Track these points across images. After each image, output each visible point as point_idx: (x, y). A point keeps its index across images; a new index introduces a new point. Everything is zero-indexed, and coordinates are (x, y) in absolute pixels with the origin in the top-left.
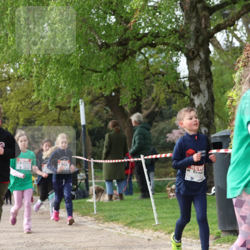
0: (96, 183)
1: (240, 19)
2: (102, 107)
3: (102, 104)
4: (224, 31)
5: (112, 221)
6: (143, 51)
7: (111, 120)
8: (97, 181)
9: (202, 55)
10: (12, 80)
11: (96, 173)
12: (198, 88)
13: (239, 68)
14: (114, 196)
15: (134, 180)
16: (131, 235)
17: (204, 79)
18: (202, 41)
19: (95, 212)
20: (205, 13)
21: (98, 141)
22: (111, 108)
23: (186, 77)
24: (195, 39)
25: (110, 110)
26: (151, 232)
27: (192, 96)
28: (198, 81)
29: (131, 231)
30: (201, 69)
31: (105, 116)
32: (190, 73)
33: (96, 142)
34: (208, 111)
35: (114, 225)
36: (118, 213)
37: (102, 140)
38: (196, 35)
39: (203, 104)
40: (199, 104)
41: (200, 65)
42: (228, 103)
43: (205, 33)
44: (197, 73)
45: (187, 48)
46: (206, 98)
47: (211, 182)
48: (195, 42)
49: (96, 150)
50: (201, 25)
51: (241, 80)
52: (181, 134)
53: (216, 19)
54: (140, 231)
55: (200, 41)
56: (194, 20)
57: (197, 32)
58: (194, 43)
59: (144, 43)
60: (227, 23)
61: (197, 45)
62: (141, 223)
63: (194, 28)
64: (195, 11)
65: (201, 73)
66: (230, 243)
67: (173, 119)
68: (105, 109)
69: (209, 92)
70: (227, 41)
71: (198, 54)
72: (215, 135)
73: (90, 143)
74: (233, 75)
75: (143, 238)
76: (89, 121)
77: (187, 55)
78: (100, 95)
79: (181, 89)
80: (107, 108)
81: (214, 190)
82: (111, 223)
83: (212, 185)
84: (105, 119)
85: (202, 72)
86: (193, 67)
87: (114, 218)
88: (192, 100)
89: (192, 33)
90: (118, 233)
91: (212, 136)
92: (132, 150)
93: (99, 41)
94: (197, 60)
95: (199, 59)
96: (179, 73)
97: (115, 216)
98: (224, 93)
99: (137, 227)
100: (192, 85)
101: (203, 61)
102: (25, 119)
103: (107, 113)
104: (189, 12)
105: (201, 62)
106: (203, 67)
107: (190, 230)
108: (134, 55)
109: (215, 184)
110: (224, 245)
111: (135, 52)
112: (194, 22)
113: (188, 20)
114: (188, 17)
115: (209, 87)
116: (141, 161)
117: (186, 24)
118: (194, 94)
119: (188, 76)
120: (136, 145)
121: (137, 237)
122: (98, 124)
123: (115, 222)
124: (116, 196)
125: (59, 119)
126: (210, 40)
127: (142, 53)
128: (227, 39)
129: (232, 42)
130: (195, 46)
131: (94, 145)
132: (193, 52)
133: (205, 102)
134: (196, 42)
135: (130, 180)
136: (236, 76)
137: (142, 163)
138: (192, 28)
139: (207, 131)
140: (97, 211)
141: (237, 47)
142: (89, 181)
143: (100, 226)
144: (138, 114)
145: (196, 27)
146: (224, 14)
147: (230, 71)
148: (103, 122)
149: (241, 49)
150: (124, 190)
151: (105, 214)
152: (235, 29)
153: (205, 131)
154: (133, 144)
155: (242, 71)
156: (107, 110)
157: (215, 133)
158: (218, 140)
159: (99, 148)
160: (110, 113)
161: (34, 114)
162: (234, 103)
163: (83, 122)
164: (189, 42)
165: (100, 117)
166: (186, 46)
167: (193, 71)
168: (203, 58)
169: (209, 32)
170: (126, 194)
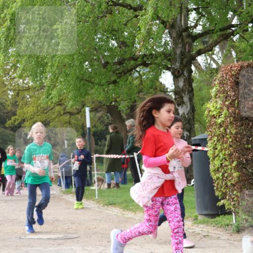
0: (97, 174)
1: (217, 46)
2: (104, 114)
3: (104, 111)
4: (204, 54)
5: (111, 204)
6: (138, 69)
7: (111, 124)
8: (99, 173)
9: (186, 74)
10: (31, 90)
12: (182, 100)
13: (215, 85)
14: (111, 184)
15: (129, 173)
16: (126, 216)
17: (187, 93)
18: (186, 63)
19: (97, 198)
20: (189, 40)
21: (100, 141)
22: (110, 114)
23: (173, 91)
24: (180, 61)
25: (110, 116)
26: (141, 214)
28: (182, 95)
29: (126, 213)
30: (184, 85)
31: (106, 121)
32: (175, 89)
33: (98, 141)
34: (190, 119)
35: (112, 208)
36: (115, 198)
37: (103, 140)
38: (181, 58)
39: (186, 114)
40: (182, 113)
41: (184, 82)
42: (206, 113)
43: (189, 56)
44: (181, 88)
45: (173, 68)
46: (189, 109)
47: (190, 176)
48: (180, 64)
49: (98, 148)
50: (185, 50)
51: (217, 95)
53: (197, 45)
54: (133, 213)
55: (184, 63)
56: (180, 46)
57: (182, 55)
58: (179, 64)
59: (139, 63)
60: (207, 48)
61: (182, 65)
62: (133, 207)
64: (181, 38)
65: (184, 88)
66: (205, 224)
68: (106, 115)
69: (190, 104)
70: (206, 63)
71: (183, 73)
72: (195, 138)
73: (94, 143)
74: (211, 91)
75: (135, 219)
76: (93, 125)
77: (173, 74)
78: (102, 104)
80: (108, 115)
82: (110, 206)
84: (106, 123)
85: (186, 88)
86: (178, 83)
88: (177, 110)
89: (178, 56)
90: (115, 214)
91: (193, 138)
92: (127, 148)
93: (102, 60)
94: (181, 78)
96: (167, 88)
98: (202, 105)
99: (131, 210)
100: (177, 97)
101: (186, 78)
103: (108, 118)
104: (176, 39)
105: (184, 79)
106: (186, 83)
108: (131, 72)
109: (194, 177)
110: (200, 226)
111: (131, 70)
113: (175, 45)
114: (175, 43)
115: (191, 100)
116: (134, 157)
117: (173, 48)
118: (179, 105)
120: (131, 144)
121: (130, 218)
122: (101, 127)
124: (114, 185)
125: (70, 122)
126: (193, 62)
127: (137, 71)
128: (206, 62)
129: (210, 64)
130: (180, 66)
131: (97, 144)
132: (179, 72)
133: (187, 111)
134: (181, 63)
135: (125, 172)
136: (213, 91)
137: (134, 159)
138: (178, 52)
139: (188, 134)
140: (98, 197)
141: (214, 69)
142: (93, 172)
143: (101, 209)
144: (132, 120)
145: (181, 51)
146: (204, 41)
147: (208, 87)
148: (105, 126)
149: (217, 70)
150: (120, 180)
151: (105, 199)
152: (213, 54)
153: (187, 135)
154: (128, 144)
155: (218, 87)
156: (108, 116)
157: (195, 136)
158: (198, 142)
159: (100, 146)
160: (110, 118)
161: (49, 118)
162: (211, 113)
163: (88, 125)
164: (176, 63)
165: (102, 121)
166: (173, 66)
167: (178, 86)
168: (186, 76)
169: (192, 56)
170: (122, 184)
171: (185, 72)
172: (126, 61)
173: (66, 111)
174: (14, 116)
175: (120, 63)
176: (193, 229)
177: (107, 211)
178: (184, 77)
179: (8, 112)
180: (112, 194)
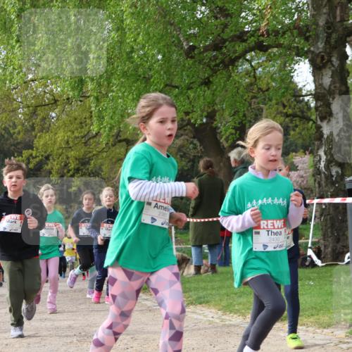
0: (178, 250)
2: (187, 140)
3: (187, 135)
5: (200, 303)
6: (248, 57)
8: (179, 246)
9: (335, 61)
10: (59, 103)
11: (179, 235)
12: (328, 109)
14: (202, 267)
16: (228, 323)
17: (337, 96)
18: (336, 42)
22: (199, 140)
23: (311, 94)
24: (325, 39)
25: (198, 144)
27: (319, 122)
28: (329, 100)
29: (228, 318)
30: (333, 82)
31: (192, 153)
32: (316, 89)
35: (203, 309)
36: (209, 292)
38: (326, 32)
40: (328, 133)
41: (332, 77)
43: (341, 29)
44: (327, 88)
45: (313, 52)
47: (344, 246)
48: (325, 43)
50: (335, 18)
52: (302, 177)
54: (241, 317)
55: (333, 41)
56: (325, 11)
57: (329, 28)
58: (323, 44)
59: (251, 45)
61: (328, 46)
62: (241, 306)
63: (324, 22)
65: (332, 87)
67: (290, 156)
68: (192, 143)
71: (330, 61)
77: (312, 63)
78: (185, 123)
79: (302, 112)
80: (195, 141)
81: (349, 258)
82: (199, 307)
83: (345, 250)
84: (191, 157)
85: (335, 87)
86: (322, 79)
87: (202, 300)
88: (319, 128)
89: (321, 29)
90: (209, 321)
91: (348, 179)
93: (185, 44)
94: (328, 69)
95: (330, 68)
96: (301, 89)
97: (204, 297)
99: (237, 312)
100: (319, 105)
101: (336, 70)
102: (76, 159)
103: (195, 148)
105: (333, 72)
106: (336, 79)
107: (312, 315)
108: (236, 63)
109: (350, 249)
111: (238, 58)
112: (325, 14)
113: (315, 10)
114: (315, 5)
117: (313, 16)
118: (322, 119)
119: (313, 92)
123: (203, 305)
124: (206, 268)
126: (348, 39)
127: (247, 60)
130: (325, 48)
132: (323, 58)
134: (327, 42)
135: (227, 244)
138: (322, 22)
139: (340, 172)
145: (327, 20)
148: (189, 162)
150: (218, 258)
151: (190, 293)
153: (337, 172)
156: (195, 145)
160: (199, 148)
161: (90, 152)
164: (317, 42)
165: (185, 154)
166: (312, 49)
167: (321, 85)
168: (336, 66)
169: (346, 28)
170: (220, 265)
171: (334, 59)
172: (227, 43)
173: (119, 138)
174: (28, 149)
175: (217, 46)
176: (348, 343)
177: (195, 316)
178: (333, 68)
179: (18, 143)
180: (203, 285)
